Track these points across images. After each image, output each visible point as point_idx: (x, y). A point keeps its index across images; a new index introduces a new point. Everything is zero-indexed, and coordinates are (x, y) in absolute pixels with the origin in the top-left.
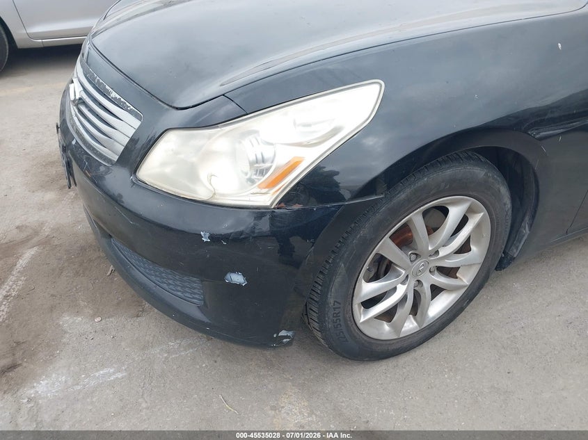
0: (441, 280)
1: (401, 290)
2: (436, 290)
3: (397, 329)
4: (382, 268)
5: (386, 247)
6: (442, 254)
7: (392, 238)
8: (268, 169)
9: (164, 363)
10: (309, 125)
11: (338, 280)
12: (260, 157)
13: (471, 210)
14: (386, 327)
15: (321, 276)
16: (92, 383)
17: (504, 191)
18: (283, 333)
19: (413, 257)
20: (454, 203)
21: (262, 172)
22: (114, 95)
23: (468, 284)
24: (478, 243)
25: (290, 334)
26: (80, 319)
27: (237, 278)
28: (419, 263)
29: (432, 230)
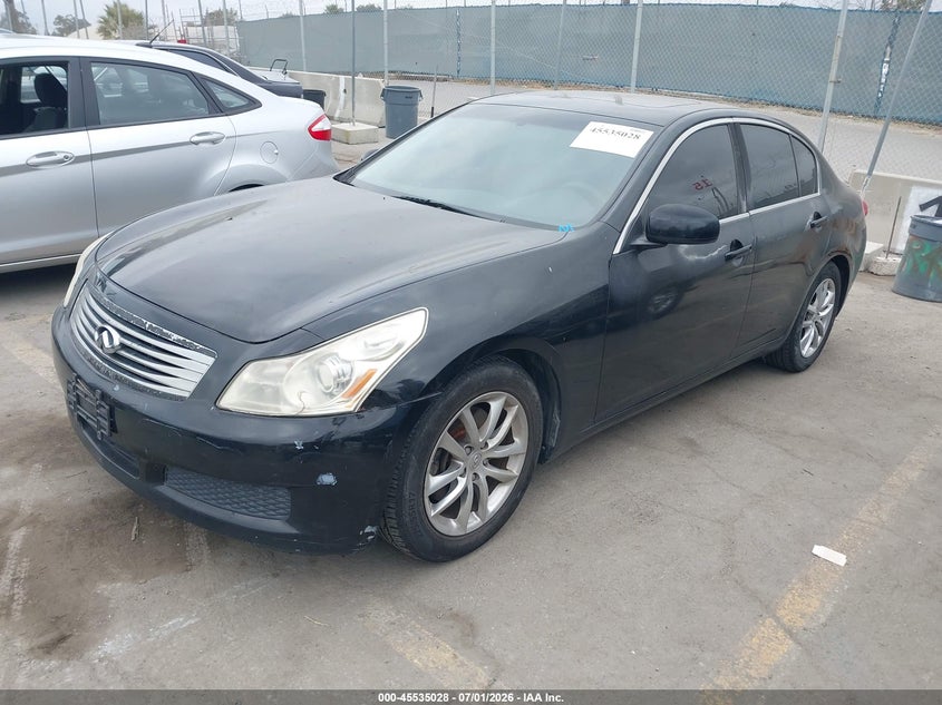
0: (494, 472)
1: (462, 482)
2: (493, 483)
3: (463, 524)
4: (445, 462)
5: (446, 441)
6: (490, 446)
7: (449, 431)
8: (348, 382)
9: (236, 602)
10: (378, 345)
11: (411, 472)
12: (340, 372)
13: (507, 404)
14: (453, 523)
15: (396, 472)
16: (165, 633)
17: (530, 384)
18: (368, 529)
19: (468, 450)
20: (493, 399)
21: (344, 385)
22: (175, 337)
23: (518, 474)
24: (519, 435)
25: (374, 530)
26: (119, 584)
27: (328, 479)
28: (474, 455)
29: (480, 423)
